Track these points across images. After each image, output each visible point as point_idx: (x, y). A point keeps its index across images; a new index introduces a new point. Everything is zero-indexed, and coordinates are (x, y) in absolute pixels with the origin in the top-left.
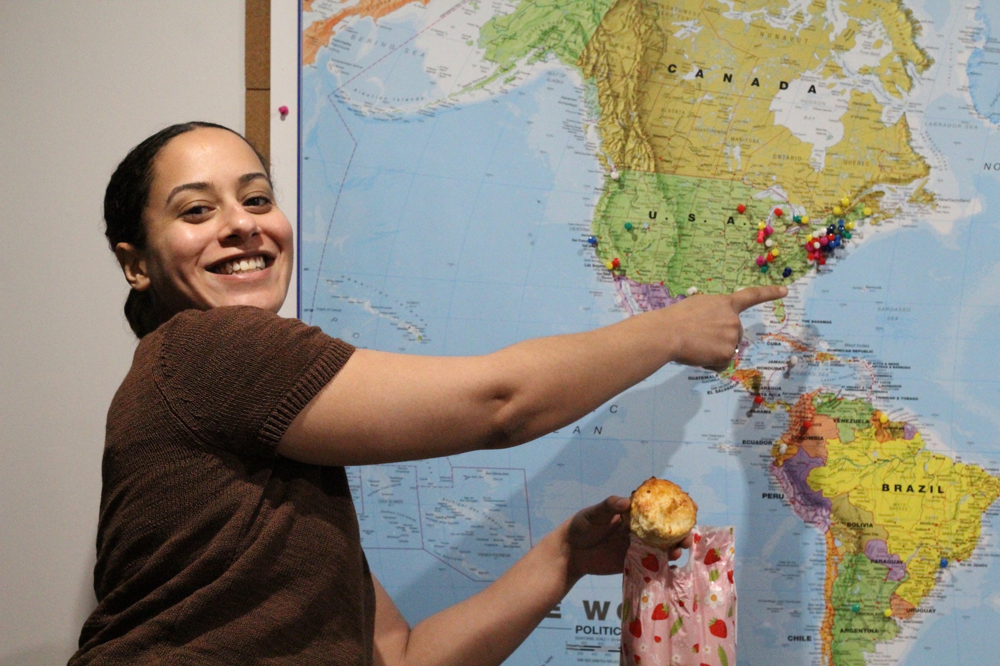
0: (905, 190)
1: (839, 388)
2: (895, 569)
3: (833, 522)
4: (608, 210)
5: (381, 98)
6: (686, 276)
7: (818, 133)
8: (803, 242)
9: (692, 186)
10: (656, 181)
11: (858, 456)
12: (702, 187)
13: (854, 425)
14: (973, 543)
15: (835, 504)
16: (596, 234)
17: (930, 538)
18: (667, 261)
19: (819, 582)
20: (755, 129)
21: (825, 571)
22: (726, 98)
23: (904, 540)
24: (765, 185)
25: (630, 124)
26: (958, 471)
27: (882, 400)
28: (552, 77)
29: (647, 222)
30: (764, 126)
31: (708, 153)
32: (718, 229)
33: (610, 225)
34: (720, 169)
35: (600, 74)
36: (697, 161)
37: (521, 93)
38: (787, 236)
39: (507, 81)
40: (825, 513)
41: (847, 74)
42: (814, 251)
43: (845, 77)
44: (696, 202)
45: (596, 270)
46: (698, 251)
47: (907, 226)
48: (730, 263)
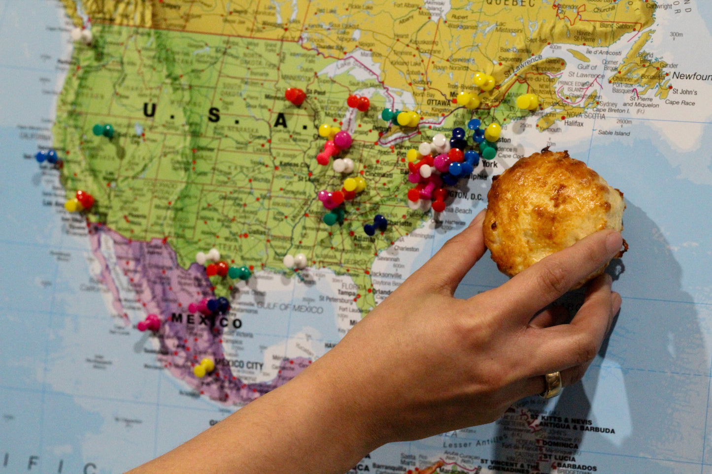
0: (604, 56)
1: (477, 463)
4: (80, 100)
6: (206, 228)
8: (406, 164)
9: (213, 53)
10: (154, 46)
12: (232, 55)
16: (60, 145)
18: (173, 197)
24: (341, 48)
29: (140, 122)
32: (259, 137)
33: (82, 128)
34: (261, 18)
36: (222, 4)
38: (380, 152)
42: (421, 182)
44: (220, 85)
45: (60, 212)
46: (225, 179)
47: (611, 133)
48: (278, 204)
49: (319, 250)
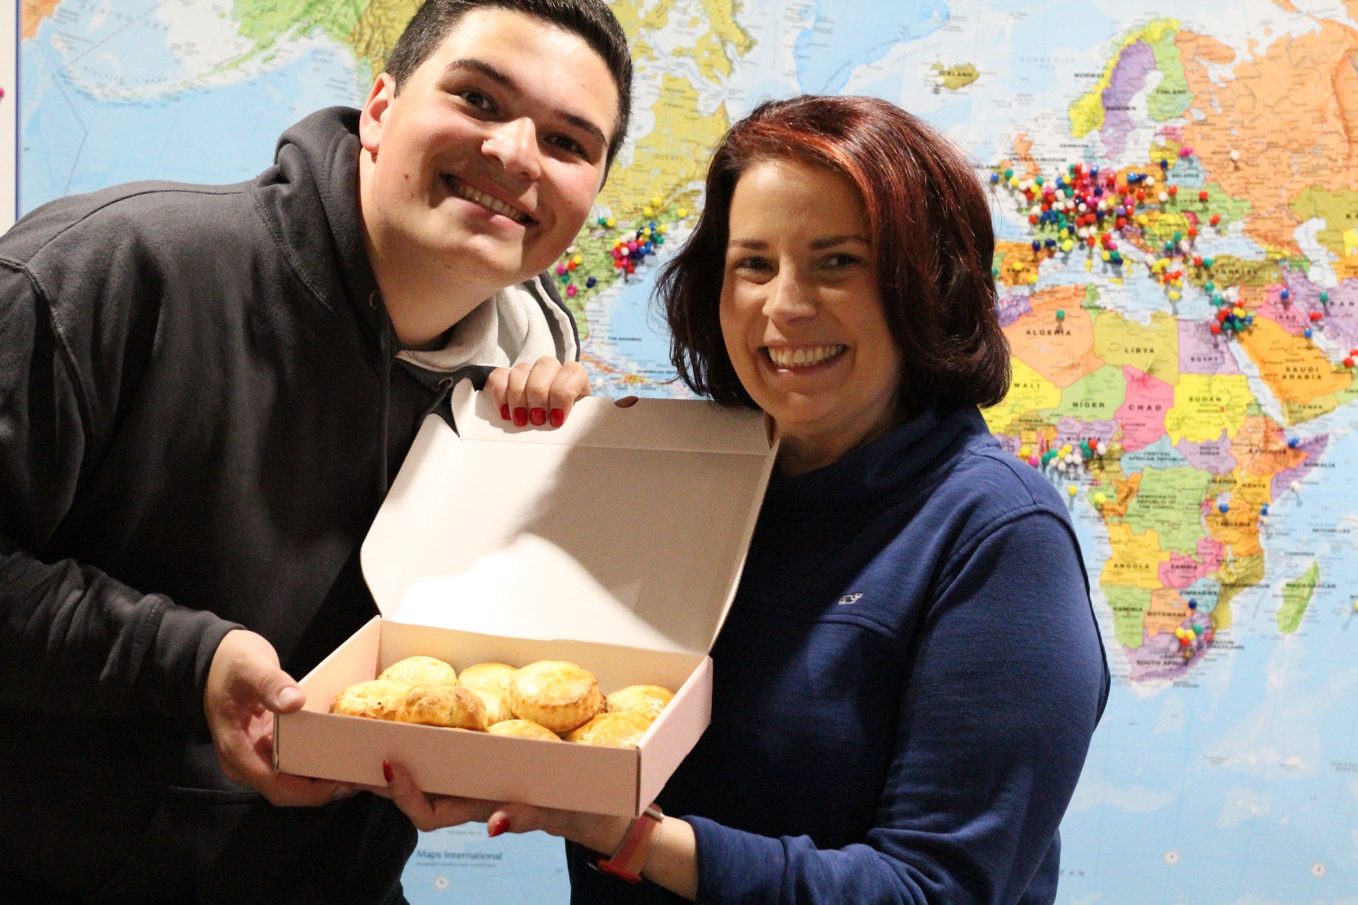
5: (116, 79)
8: (610, 248)
28: (319, 57)
35: (374, 53)
37: (283, 75)
38: (591, 241)
39: (266, 60)
41: (659, 56)
42: (622, 258)
43: (656, 59)
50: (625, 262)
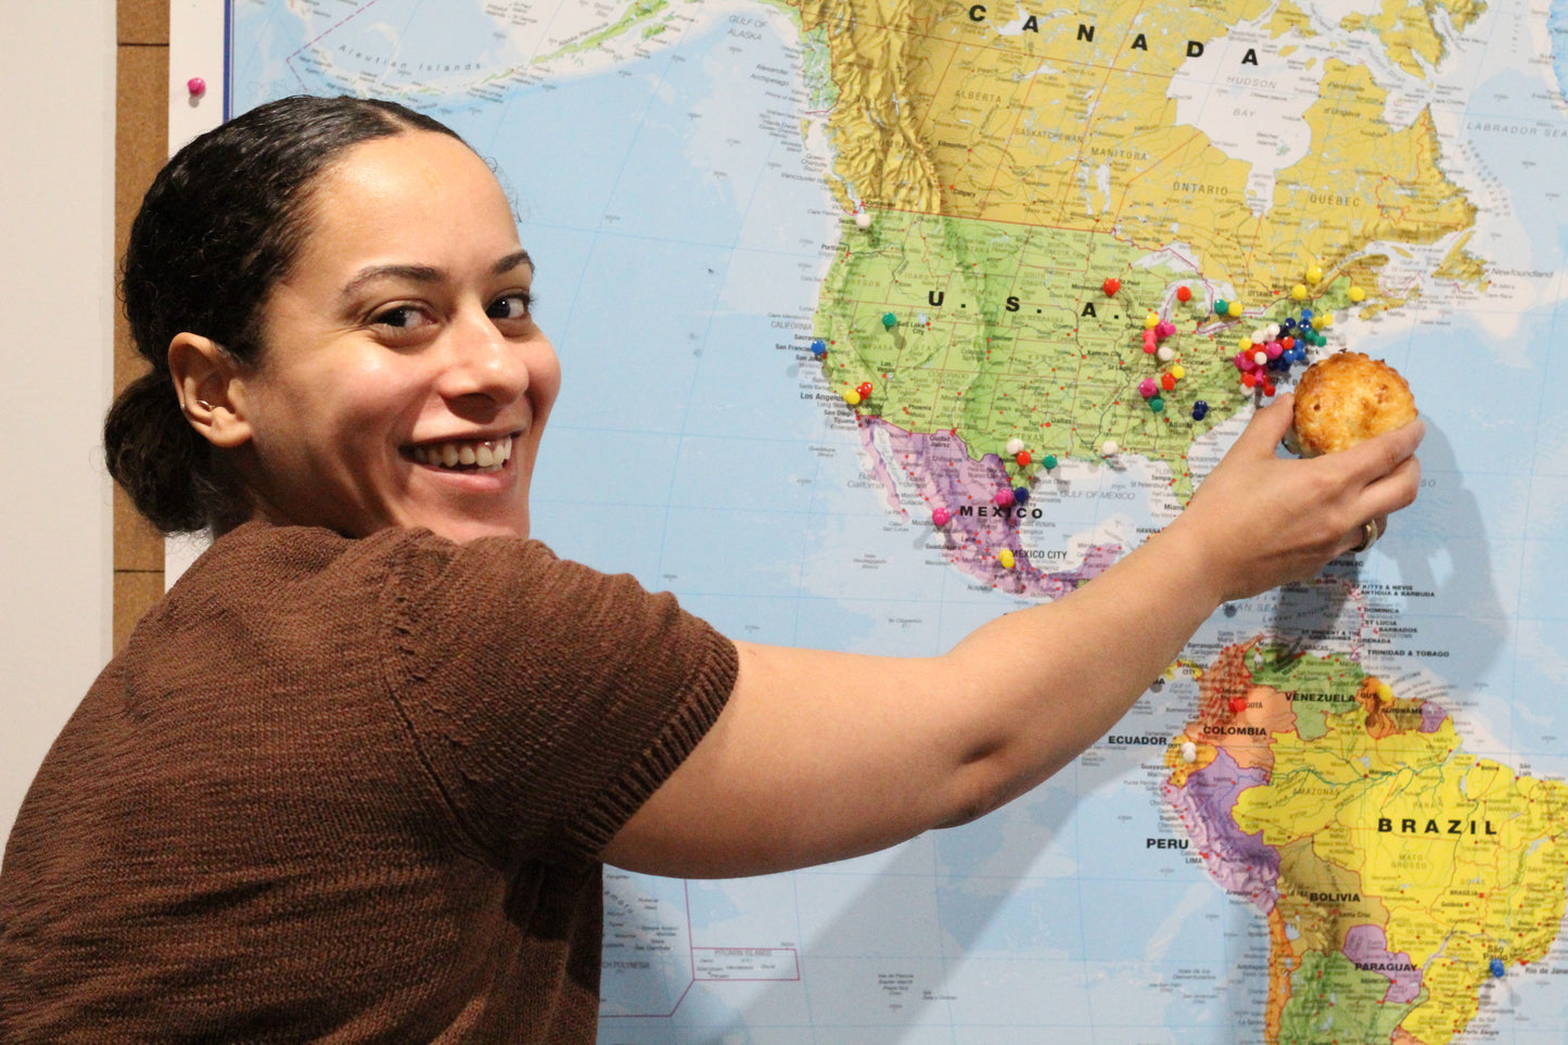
0: (1427, 254)
1: (1298, 634)
2: (1400, 981)
3: (1284, 892)
4: (849, 287)
5: (394, 65)
6: (1001, 418)
7: (1260, 142)
8: (1231, 352)
9: (1013, 242)
10: (942, 233)
11: (1334, 764)
12: (1035, 245)
13: (1326, 706)
14: (1551, 929)
15: (1287, 857)
16: (825, 335)
17: (1469, 921)
18: (963, 388)
19: (1256, 1008)
20: (1139, 133)
21: (1267, 988)
22: (1082, 72)
23: (1419, 925)
24: (1158, 241)
25: (893, 121)
26: (1524, 793)
27: (1380, 656)
28: (739, 28)
29: (925, 311)
30: (1156, 127)
31: (1045, 178)
32: (1065, 327)
33: (851, 317)
34: (1068, 209)
35: (835, 22)
36: (1024, 194)
37: (677, 58)
38: (1198, 340)
39: (648, 34)
40: (1267, 875)
41: (1319, 29)
42: (1255, 369)
43: (1315, 33)
44: (1021, 274)
45: (823, 405)
46: (1025, 369)
47: (1432, 323)
48: (1086, 393)
49: (1130, 437)
50: (1259, 376)
